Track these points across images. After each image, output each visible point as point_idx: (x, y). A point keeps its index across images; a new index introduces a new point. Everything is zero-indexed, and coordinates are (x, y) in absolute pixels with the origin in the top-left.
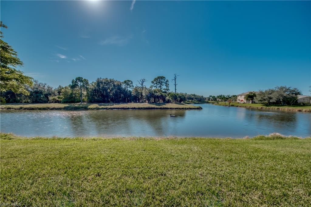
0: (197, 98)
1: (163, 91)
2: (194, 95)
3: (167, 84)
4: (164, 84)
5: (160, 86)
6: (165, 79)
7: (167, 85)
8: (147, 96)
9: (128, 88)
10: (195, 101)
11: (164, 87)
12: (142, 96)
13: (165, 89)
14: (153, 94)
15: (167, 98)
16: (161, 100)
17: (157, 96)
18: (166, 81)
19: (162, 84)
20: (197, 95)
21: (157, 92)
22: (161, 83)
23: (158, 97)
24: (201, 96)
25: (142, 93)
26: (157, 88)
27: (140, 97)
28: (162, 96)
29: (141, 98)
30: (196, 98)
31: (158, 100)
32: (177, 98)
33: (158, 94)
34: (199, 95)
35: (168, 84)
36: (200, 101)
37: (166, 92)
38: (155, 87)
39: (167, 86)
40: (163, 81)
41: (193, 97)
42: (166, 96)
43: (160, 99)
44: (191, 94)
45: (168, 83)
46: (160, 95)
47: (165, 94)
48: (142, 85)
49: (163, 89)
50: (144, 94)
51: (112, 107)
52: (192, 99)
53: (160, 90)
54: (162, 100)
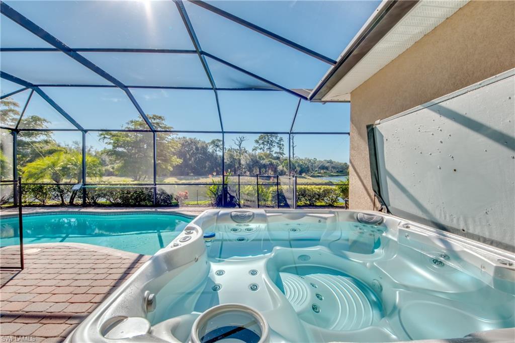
0: (336, 166)
1: (275, 155)
2: (331, 162)
3: (280, 144)
4: (276, 144)
5: (270, 148)
6: (276, 137)
7: (280, 146)
8: (248, 164)
9: (217, 152)
10: (332, 172)
11: (276, 149)
12: (241, 164)
13: (277, 153)
14: (257, 162)
15: (280, 168)
16: (270, 171)
17: (264, 164)
18: (278, 139)
19: (272, 145)
20: (336, 162)
21: (263, 159)
22: (271, 143)
23: (265, 166)
24: (344, 162)
25: (240, 160)
26: (264, 150)
27: (236, 167)
28: (271, 164)
29: (238, 167)
30: (333, 168)
31: (266, 172)
32: (296, 168)
33: (266, 162)
34: (340, 162)
35: (283, 145)
36: (342, 171)
37: (278, 158)
38: (261, 149)
39: (281, 148)
40: (274, 139)
41: (327, 165)
42: (277, 165)
43: (269, 169)
44: (325, 160)
45: (282, 143)
46: (268, 163)
47: (276, 161)
48: (240, 147)
49: (274, 152)
50: (243, 162)
51: (197, 182)
52: (327, 168)
53: (270, 154)
54: (272, 171)
